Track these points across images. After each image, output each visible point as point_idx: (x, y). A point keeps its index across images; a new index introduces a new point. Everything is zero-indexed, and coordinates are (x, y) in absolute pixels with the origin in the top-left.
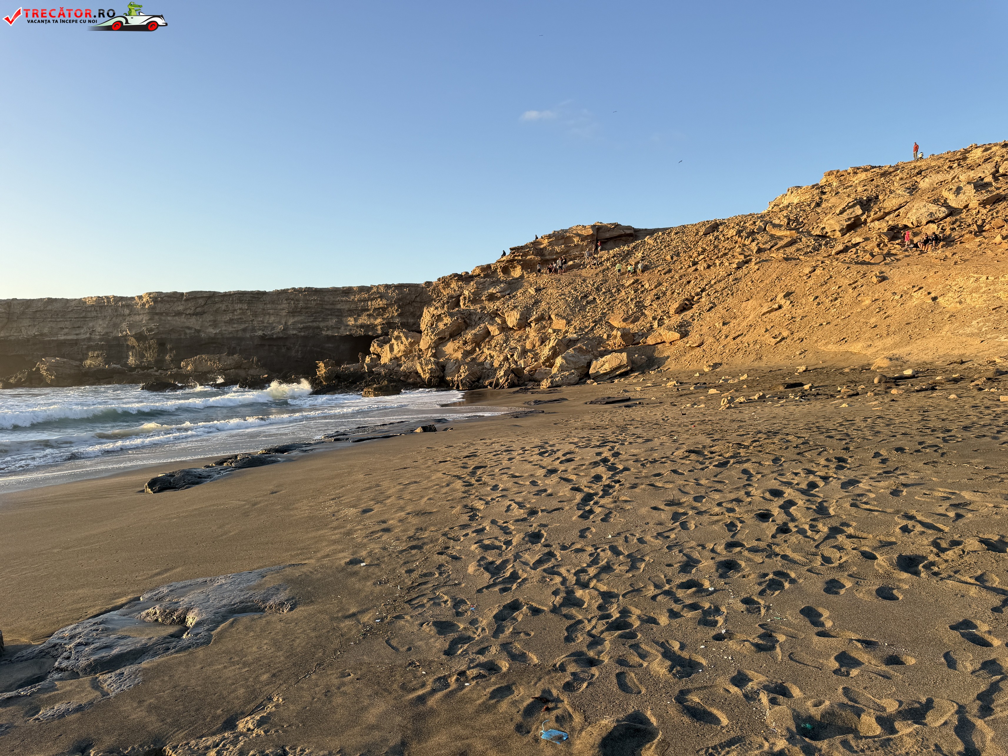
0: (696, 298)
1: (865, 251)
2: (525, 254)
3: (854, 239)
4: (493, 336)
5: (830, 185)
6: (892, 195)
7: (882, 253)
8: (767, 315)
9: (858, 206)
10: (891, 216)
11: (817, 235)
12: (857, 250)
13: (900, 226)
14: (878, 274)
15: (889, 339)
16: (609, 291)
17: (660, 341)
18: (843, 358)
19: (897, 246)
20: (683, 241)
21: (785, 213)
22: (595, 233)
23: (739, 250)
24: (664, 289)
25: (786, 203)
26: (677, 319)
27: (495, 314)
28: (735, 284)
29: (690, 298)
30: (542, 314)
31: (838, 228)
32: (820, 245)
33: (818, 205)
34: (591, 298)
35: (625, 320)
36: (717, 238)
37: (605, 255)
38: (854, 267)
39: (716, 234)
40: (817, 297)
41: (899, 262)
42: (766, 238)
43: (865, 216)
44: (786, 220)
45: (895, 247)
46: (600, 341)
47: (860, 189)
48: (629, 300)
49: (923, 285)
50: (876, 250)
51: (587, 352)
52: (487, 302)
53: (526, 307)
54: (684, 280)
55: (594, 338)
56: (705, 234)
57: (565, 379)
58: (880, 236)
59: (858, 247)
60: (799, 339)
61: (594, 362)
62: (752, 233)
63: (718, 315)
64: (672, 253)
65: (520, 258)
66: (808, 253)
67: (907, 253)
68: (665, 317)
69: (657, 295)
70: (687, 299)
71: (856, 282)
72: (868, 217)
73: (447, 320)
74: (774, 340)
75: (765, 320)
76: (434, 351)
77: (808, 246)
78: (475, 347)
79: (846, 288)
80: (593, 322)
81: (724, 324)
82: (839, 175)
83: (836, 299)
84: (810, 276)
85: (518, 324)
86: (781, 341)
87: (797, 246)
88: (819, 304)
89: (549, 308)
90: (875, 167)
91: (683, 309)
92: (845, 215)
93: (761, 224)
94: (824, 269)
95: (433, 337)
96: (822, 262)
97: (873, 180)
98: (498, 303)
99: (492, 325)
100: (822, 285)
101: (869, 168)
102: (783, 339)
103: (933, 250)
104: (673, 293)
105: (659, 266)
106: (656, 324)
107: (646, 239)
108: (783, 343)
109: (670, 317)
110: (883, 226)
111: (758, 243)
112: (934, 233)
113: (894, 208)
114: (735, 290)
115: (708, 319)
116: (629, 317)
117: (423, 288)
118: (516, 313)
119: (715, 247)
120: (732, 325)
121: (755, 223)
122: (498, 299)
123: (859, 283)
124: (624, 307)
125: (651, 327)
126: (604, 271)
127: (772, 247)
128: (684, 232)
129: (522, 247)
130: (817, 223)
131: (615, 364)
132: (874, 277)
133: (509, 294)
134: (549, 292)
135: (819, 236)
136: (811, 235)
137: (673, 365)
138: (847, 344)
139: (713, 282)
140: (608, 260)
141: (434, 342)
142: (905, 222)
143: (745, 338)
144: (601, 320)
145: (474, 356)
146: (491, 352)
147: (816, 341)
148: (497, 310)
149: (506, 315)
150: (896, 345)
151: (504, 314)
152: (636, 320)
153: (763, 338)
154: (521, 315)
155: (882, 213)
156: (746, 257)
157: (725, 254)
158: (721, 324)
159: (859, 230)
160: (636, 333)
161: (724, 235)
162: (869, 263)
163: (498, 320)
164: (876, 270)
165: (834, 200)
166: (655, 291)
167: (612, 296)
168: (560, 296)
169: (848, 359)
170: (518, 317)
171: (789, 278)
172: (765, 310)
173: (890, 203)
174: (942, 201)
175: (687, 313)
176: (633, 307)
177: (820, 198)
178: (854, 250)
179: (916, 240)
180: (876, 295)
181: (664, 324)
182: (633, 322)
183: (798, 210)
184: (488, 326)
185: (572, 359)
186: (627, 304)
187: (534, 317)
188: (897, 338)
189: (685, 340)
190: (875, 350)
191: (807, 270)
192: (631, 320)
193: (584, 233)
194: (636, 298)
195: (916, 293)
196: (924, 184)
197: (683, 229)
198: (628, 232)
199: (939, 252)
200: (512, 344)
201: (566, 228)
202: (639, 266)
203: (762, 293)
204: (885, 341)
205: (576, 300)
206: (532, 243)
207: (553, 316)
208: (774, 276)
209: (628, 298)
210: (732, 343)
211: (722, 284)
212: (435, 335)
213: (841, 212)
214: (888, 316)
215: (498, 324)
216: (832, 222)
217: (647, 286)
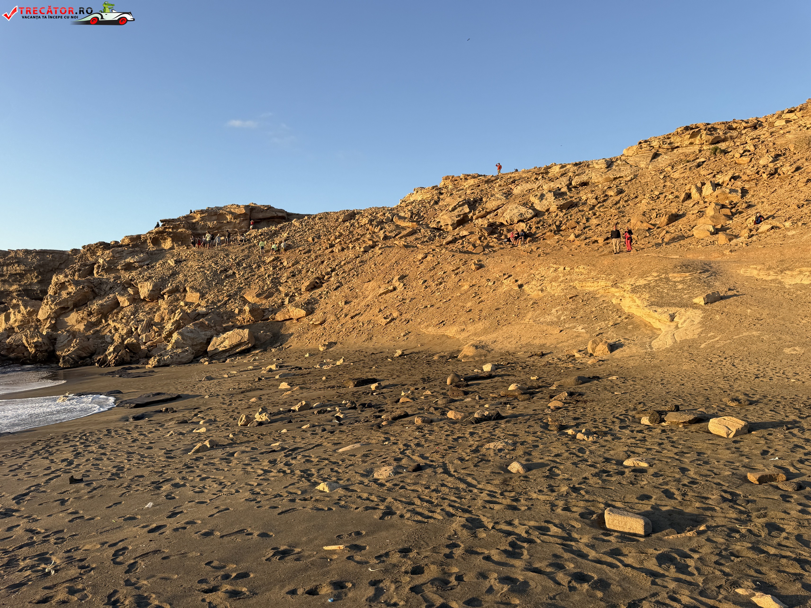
0: (326, 277)
1: (469, 243)
2: (176, 227)
3: (461, 233)
4: (123, 308)
5: (446, 187)
6: (493, 198)
7: (482, 245)
8: (384, 295)
9: (466, 206)
10: (492, 215)
11: (433, 228)
12: (463, 241)
13: (497, 223)
14: (476, 262)
15: (480, 324)
16: (250, 266)
17: (288, 318)
18: (439, 341)
19: (494, 240)
20: (325, 225)
21: (409, 208)
22: (248, 213)
23: (368, 236)
24: (300, 267)
25: (412, 199)
26: (307, 296)
27: (130, 284)
28: (360, 266)
29: (321, 277)
30: (177, 287)
31: (450, 223)
32: (435, 236)
33: (436, 203)
34: (231, 272)
35: (258, 295)
36: (352, 225)
37: (254, 232)
38: (458, 255)
39: (352, 221)
40: (425, 281)
41: (495, 253)
42: (393, 227)
43: (471, 214)
44: (409, 213)
45: (493, 241)
46: (231, 315)
47: (469, 192)
48: (267, 276)
49: (512, 273)
50: (478, 242)
51: (209, 327)
52: (123, 272)
53: (161, 278)
54: (319, 260)
55: (225, 312)
56: (344, 221)
57: (175, 357)
58: (481, 230)
59: (464, 239)
60: (405, 320)
61: (214, 338)
62: (382, 222)
63: (343, 294)
64: (313, 235)
65: (170, 230)
66: (424, 242)
67: (502, 246)
68: (296, 294)
69: (293, 272)
70: (318, 278)
71: (459, 268)
72: (474, 214)
73: (72, 289)
74: (384, 320)
75: (381, 300)
76: (53, 322)
77: (425, 236)
78: (101, 318)
79: (450, 274)
80: (227, 296)
81: (346, 303)
82: (454, 180)
83: (441, 283)
84: (422, 262)
85: (149, 295)
86: (390, 322)
87: (416, 236)
88: (426, 287)
89: (186, 280)
90: (481, 176)
91: (313, 287)
92: (456, 212)
93: (389, 215)
94: (433, 256)
95: (53, 307)
96: (433, 250)
97: (479, 186)
98: (134, 273)
99: (123, 295)
100: (431, 270)
101: (476, 176)
102: (393, 319)
103: (522, 245)
104: (308, 272)
105: (301, 246)
106: (286, 302)
107: (293, 222)
108: (392, 324)
109: (301, 294)
110: (484, 222)
111: (385, 231)
112: (523, 230)
113: (494, 209)
114: (360, 271)
115: (334, 297)
116: (263, 293)
117: (69, 255)
118: (149, 284)
119: (351, 232)
120: (353, 304)
121: (384, 214)
122: (136, 269)
123: (460, 270)
124: (260, 283)
125: (283, 303)
126: (250, 247)
127: (396, 235)
128: (326, 218)
129: (173, 220)
130: (434, 218)
131: (235, 341)
132: (473, 265)
133: (148, 265)
134: (189, 265)
135: (435, 228)
136: (429, 228)
137: (295, 342)
138: (445, 327)
139: (342, 263)
140: (255, 237)
141: (55, 312)
142: (502, 220)
143: (361, 318)
144: (236, 294)
145: (98, 328)
146: (116, 324)
147: (420, 323)
148: (131, 280)
149: (139, 286)
150: (485, 331)
151: (137, 285)
152: (270, 295)
153: (376, 318)
154: (154, 287)
155: (484, 212)
156: (373, 242)
157: (358, 239)
158: (343, 303)
159: (467, 226)
160: (266, 309)
161: (358, 223)
162: (471, 253)
163: (130, 291)
164: (475, 259)
165: (448, 200)
166: (292, 269)
167: (252, 270)
168: (199, 268)
169: (443, 343)
170: (151, 288)
171: (405, 263)
172: (381, 291)
173: (491, 205)
174: (530, 205)
175: (316, 291)
176: (268, 283)
177: (439, 198)
178: (461, 241)
179: (509, 235)
180: (474, 281)
181: (294, 300)
182: (266, 298)
183: (420, 206)
184: (118, 297)
185: (190, 335)
186: (264, 280)
187: (168, 289)
188: (487, 323)
189: (310, 317)
190: (467, 334)
191: (420, 257)
192: (264, 295)
193: (237, 211)
194: (273, 275)
195: (506, 281)
196: (517, 190)
197: (325, 216)
198: (280, 214)
199: (527, 246)
200: (141, 316)
201: (222, 205)
202: (282, 245)
203: (382, 275)
204: (476, 325)
205: (215, 273)
206: (184, 217)
207: (188, 289)
208: (393, 261)
209: (265, 274)
210: (350, 321)
211: (350, 266)
212: (56, 305)
213: (453, 210)
214: (482, 301)
215: (130, 295)
216: (445, 217)
217: (285, 264)
